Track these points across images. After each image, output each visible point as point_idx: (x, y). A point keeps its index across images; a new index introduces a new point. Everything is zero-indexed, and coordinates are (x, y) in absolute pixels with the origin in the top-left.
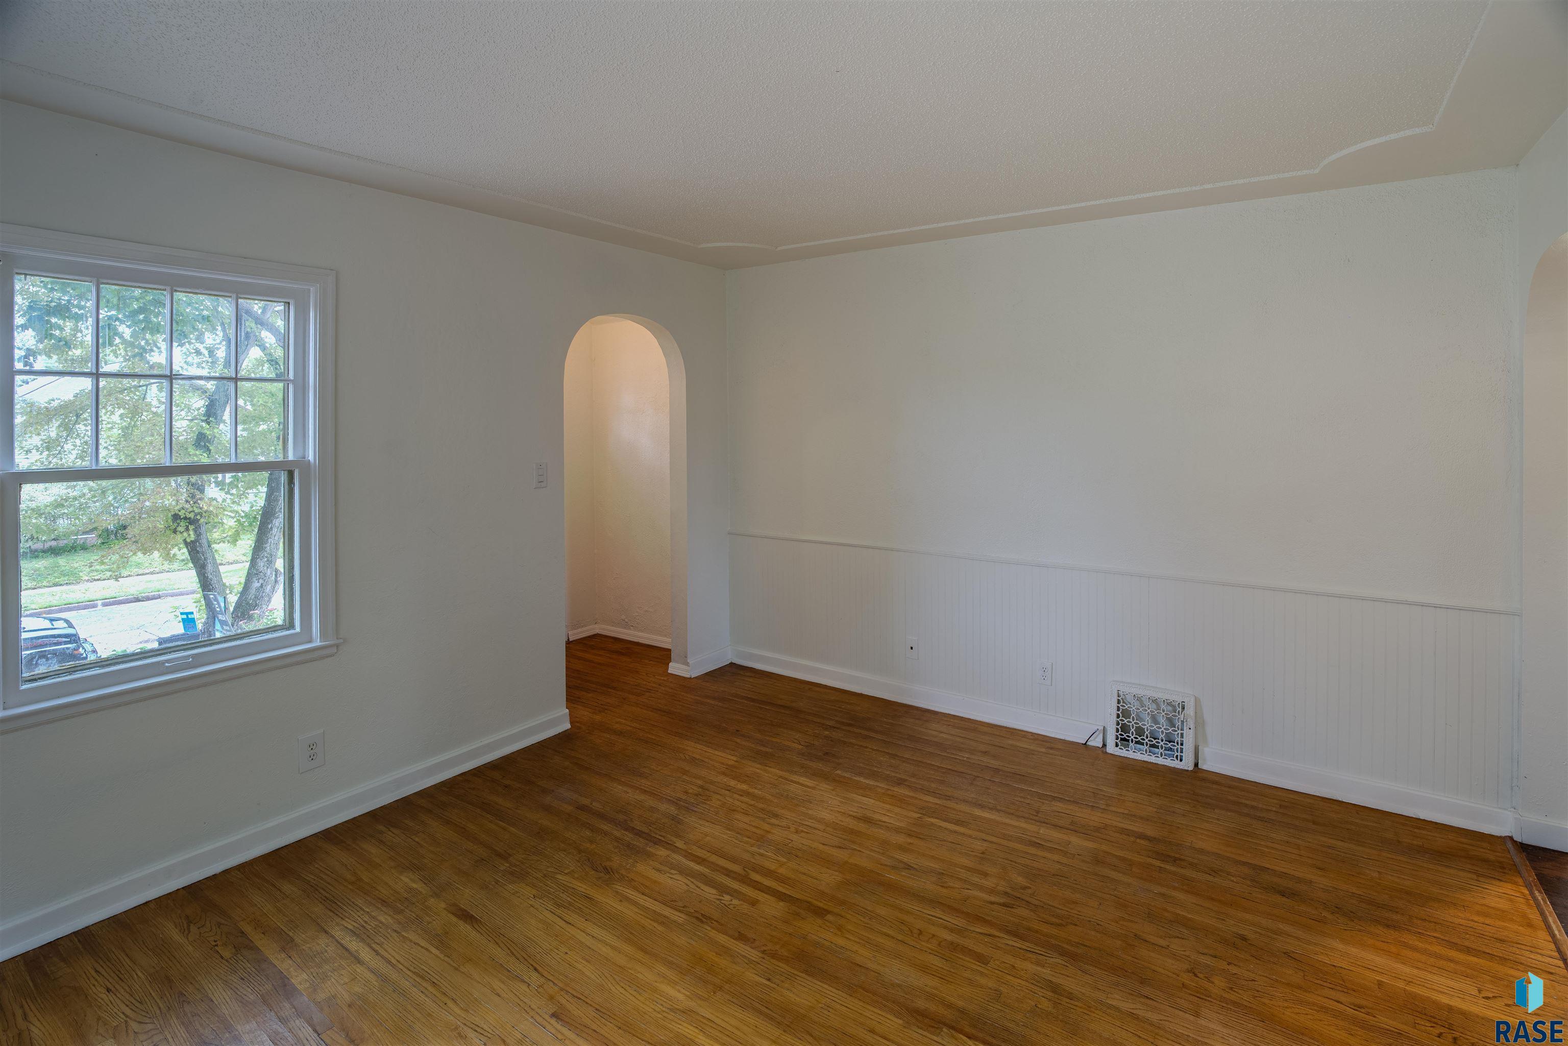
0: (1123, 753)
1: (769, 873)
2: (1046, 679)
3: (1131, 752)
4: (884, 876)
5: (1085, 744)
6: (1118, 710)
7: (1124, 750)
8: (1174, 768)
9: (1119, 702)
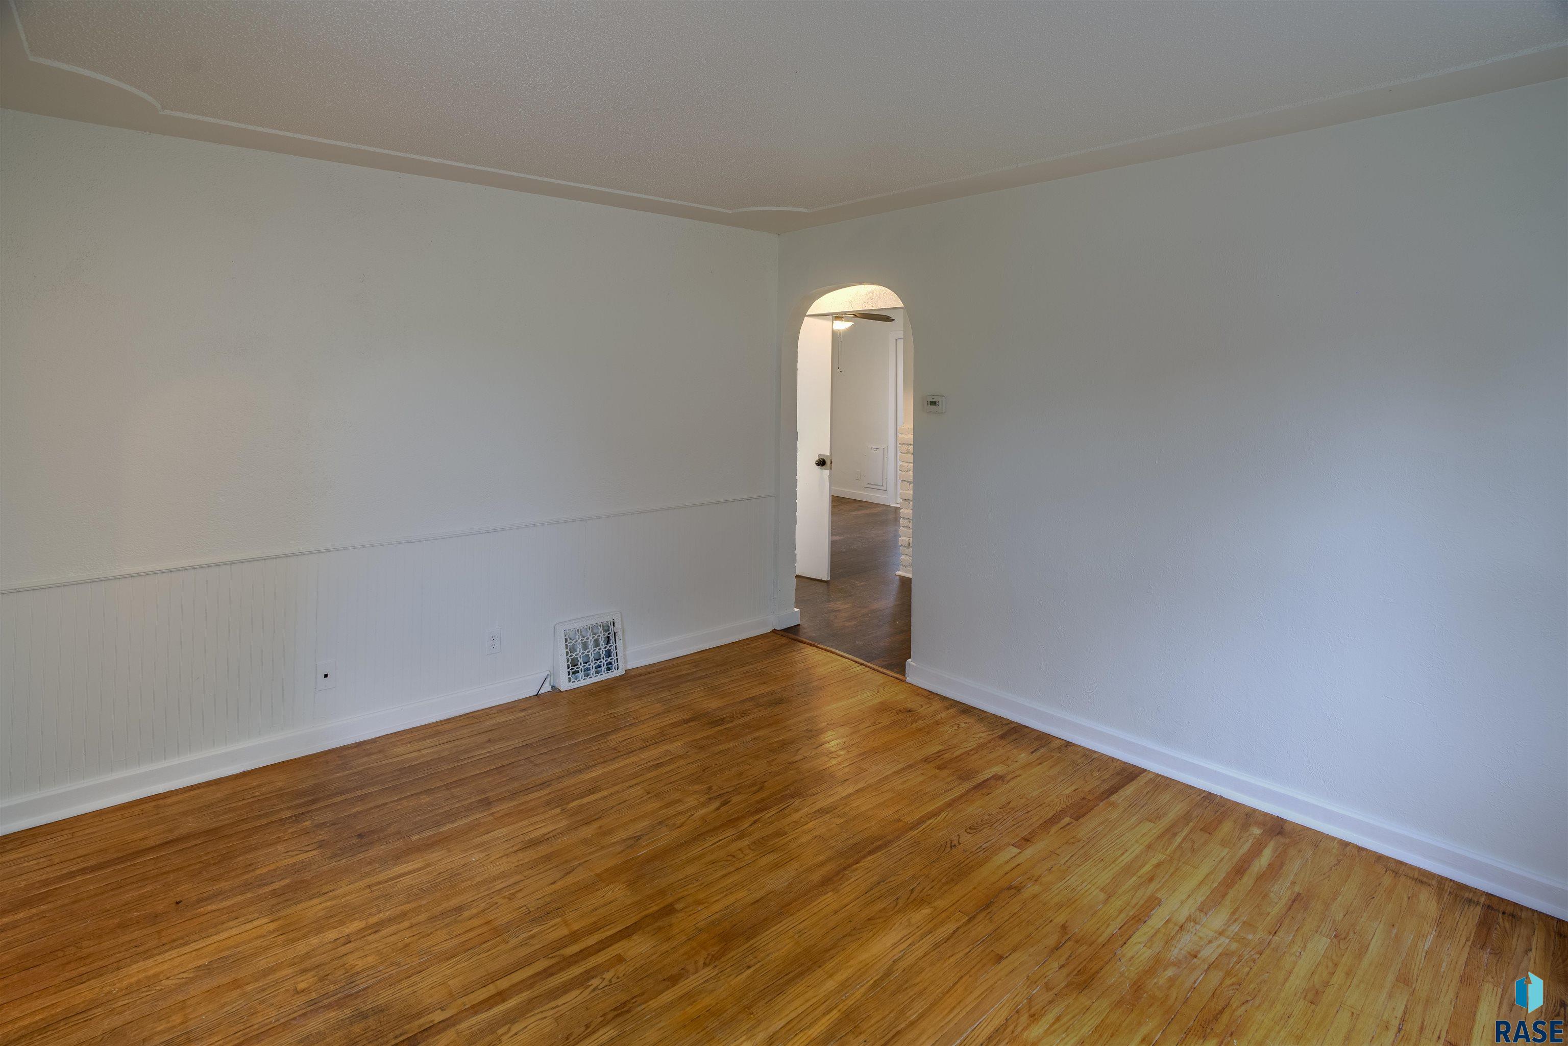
0: (577, 684)
1: (574, 937)
2: (495, 647)
3: (582, 681)
4: (639, 856)
5: (537, 695)
6: (567, 648)
7: (576, 681)
8: (615, 677)
9: (566, 640)
